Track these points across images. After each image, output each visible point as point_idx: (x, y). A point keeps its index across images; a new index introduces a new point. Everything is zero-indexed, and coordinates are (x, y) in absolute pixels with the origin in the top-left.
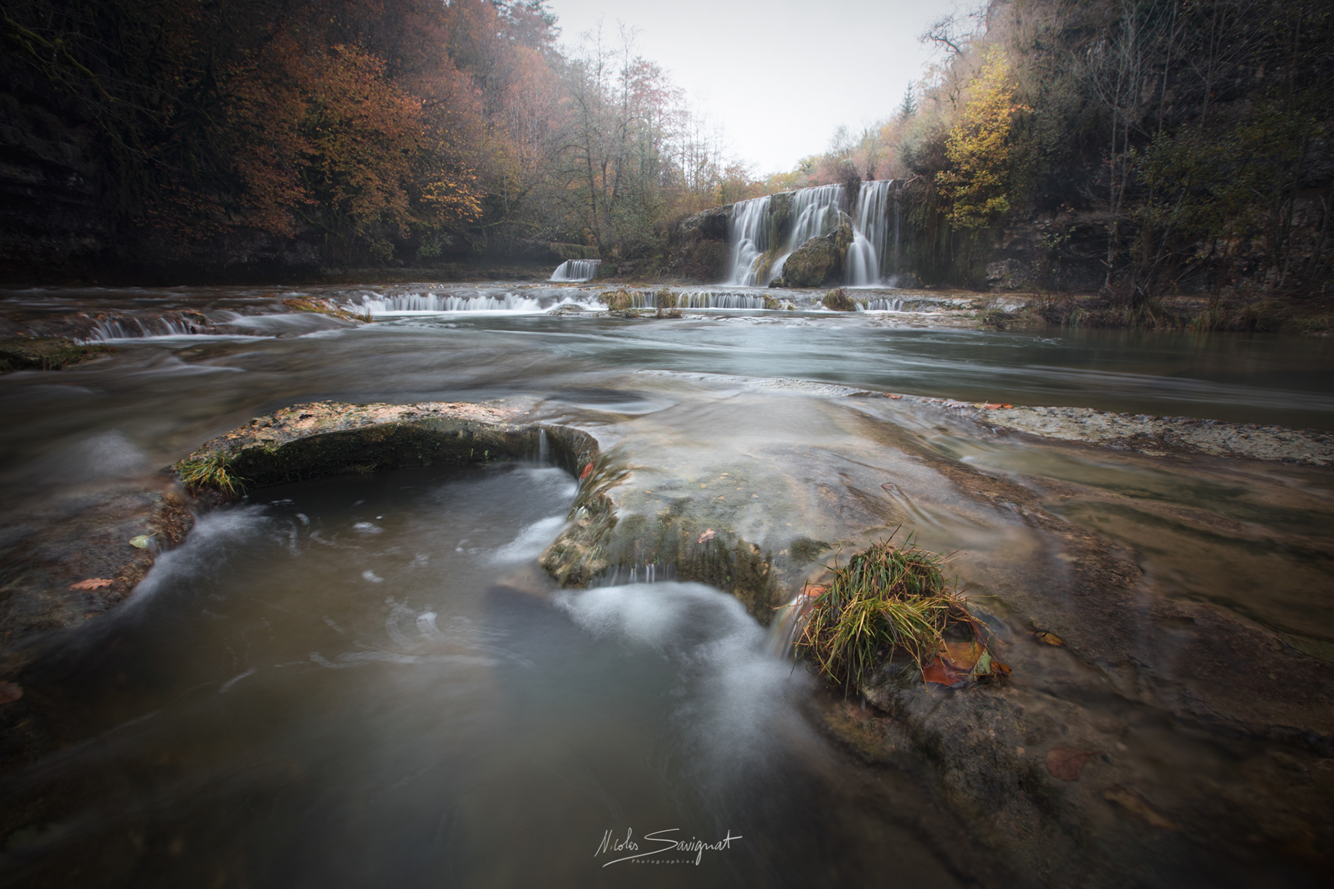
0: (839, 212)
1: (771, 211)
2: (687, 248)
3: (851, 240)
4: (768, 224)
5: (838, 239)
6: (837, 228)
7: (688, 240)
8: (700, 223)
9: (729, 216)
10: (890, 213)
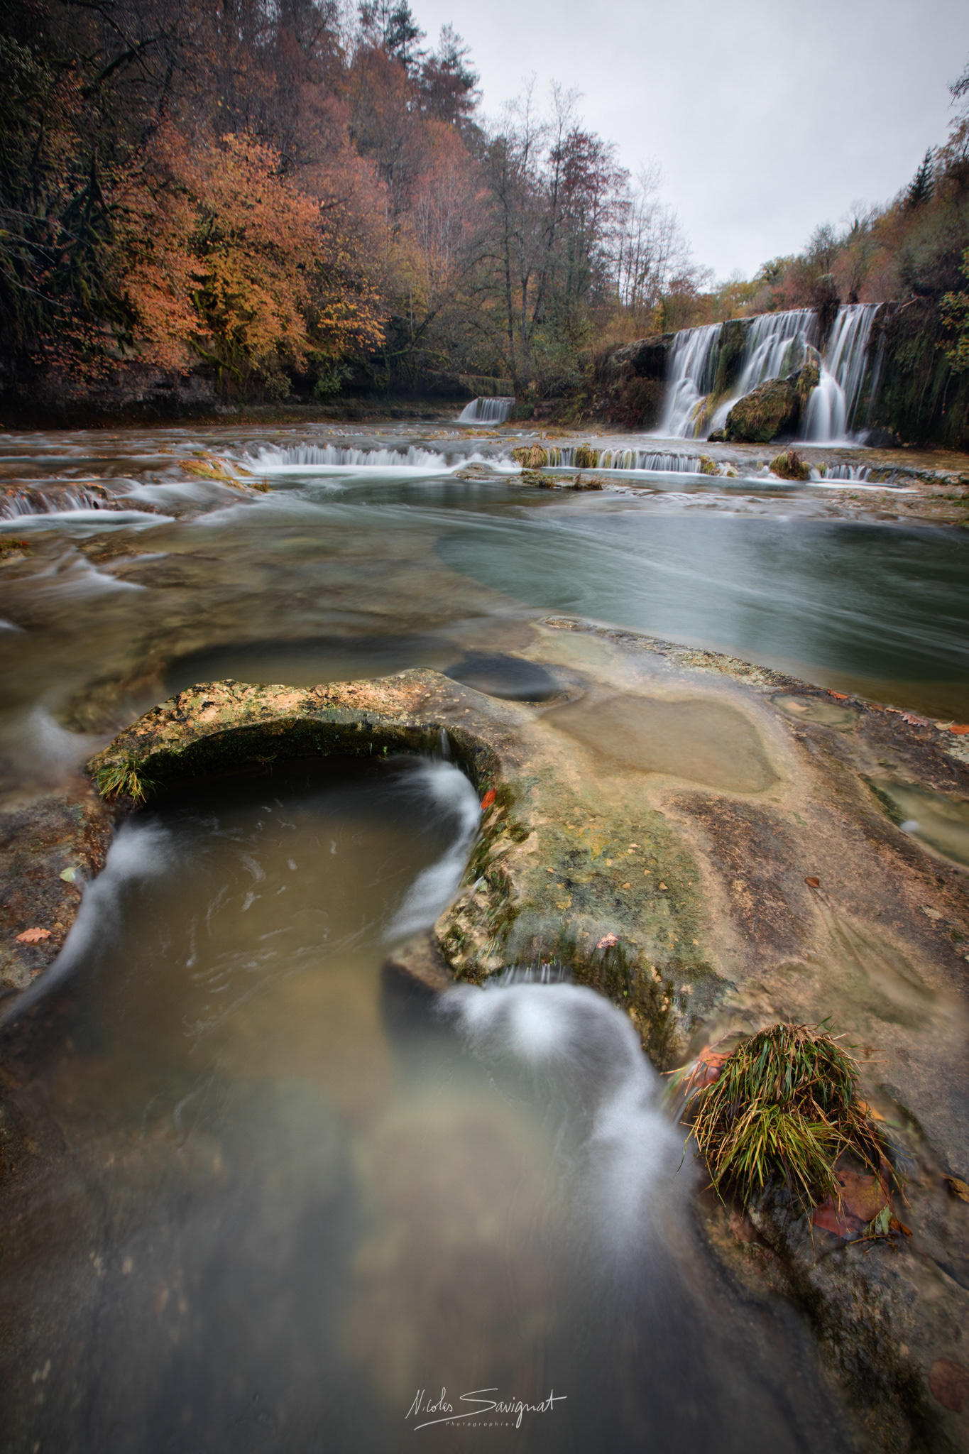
0: (806, 345)
1: (721, 343)
2: (615, 386)
3: (816, 383)
4: (716, 360)
5: (800, 381)
6: (801, 366)
7: (617, 377)
8: (633, 356)
9: (669, 348)
10: (871, 349)
